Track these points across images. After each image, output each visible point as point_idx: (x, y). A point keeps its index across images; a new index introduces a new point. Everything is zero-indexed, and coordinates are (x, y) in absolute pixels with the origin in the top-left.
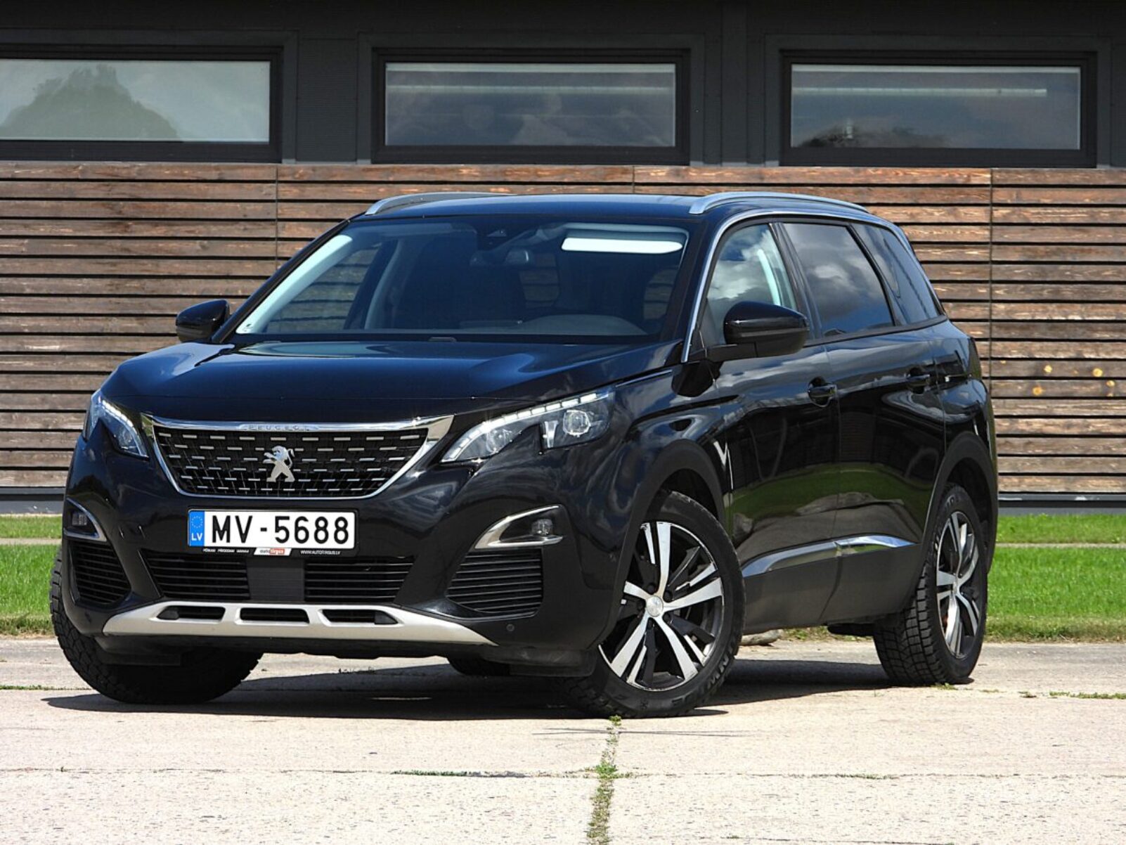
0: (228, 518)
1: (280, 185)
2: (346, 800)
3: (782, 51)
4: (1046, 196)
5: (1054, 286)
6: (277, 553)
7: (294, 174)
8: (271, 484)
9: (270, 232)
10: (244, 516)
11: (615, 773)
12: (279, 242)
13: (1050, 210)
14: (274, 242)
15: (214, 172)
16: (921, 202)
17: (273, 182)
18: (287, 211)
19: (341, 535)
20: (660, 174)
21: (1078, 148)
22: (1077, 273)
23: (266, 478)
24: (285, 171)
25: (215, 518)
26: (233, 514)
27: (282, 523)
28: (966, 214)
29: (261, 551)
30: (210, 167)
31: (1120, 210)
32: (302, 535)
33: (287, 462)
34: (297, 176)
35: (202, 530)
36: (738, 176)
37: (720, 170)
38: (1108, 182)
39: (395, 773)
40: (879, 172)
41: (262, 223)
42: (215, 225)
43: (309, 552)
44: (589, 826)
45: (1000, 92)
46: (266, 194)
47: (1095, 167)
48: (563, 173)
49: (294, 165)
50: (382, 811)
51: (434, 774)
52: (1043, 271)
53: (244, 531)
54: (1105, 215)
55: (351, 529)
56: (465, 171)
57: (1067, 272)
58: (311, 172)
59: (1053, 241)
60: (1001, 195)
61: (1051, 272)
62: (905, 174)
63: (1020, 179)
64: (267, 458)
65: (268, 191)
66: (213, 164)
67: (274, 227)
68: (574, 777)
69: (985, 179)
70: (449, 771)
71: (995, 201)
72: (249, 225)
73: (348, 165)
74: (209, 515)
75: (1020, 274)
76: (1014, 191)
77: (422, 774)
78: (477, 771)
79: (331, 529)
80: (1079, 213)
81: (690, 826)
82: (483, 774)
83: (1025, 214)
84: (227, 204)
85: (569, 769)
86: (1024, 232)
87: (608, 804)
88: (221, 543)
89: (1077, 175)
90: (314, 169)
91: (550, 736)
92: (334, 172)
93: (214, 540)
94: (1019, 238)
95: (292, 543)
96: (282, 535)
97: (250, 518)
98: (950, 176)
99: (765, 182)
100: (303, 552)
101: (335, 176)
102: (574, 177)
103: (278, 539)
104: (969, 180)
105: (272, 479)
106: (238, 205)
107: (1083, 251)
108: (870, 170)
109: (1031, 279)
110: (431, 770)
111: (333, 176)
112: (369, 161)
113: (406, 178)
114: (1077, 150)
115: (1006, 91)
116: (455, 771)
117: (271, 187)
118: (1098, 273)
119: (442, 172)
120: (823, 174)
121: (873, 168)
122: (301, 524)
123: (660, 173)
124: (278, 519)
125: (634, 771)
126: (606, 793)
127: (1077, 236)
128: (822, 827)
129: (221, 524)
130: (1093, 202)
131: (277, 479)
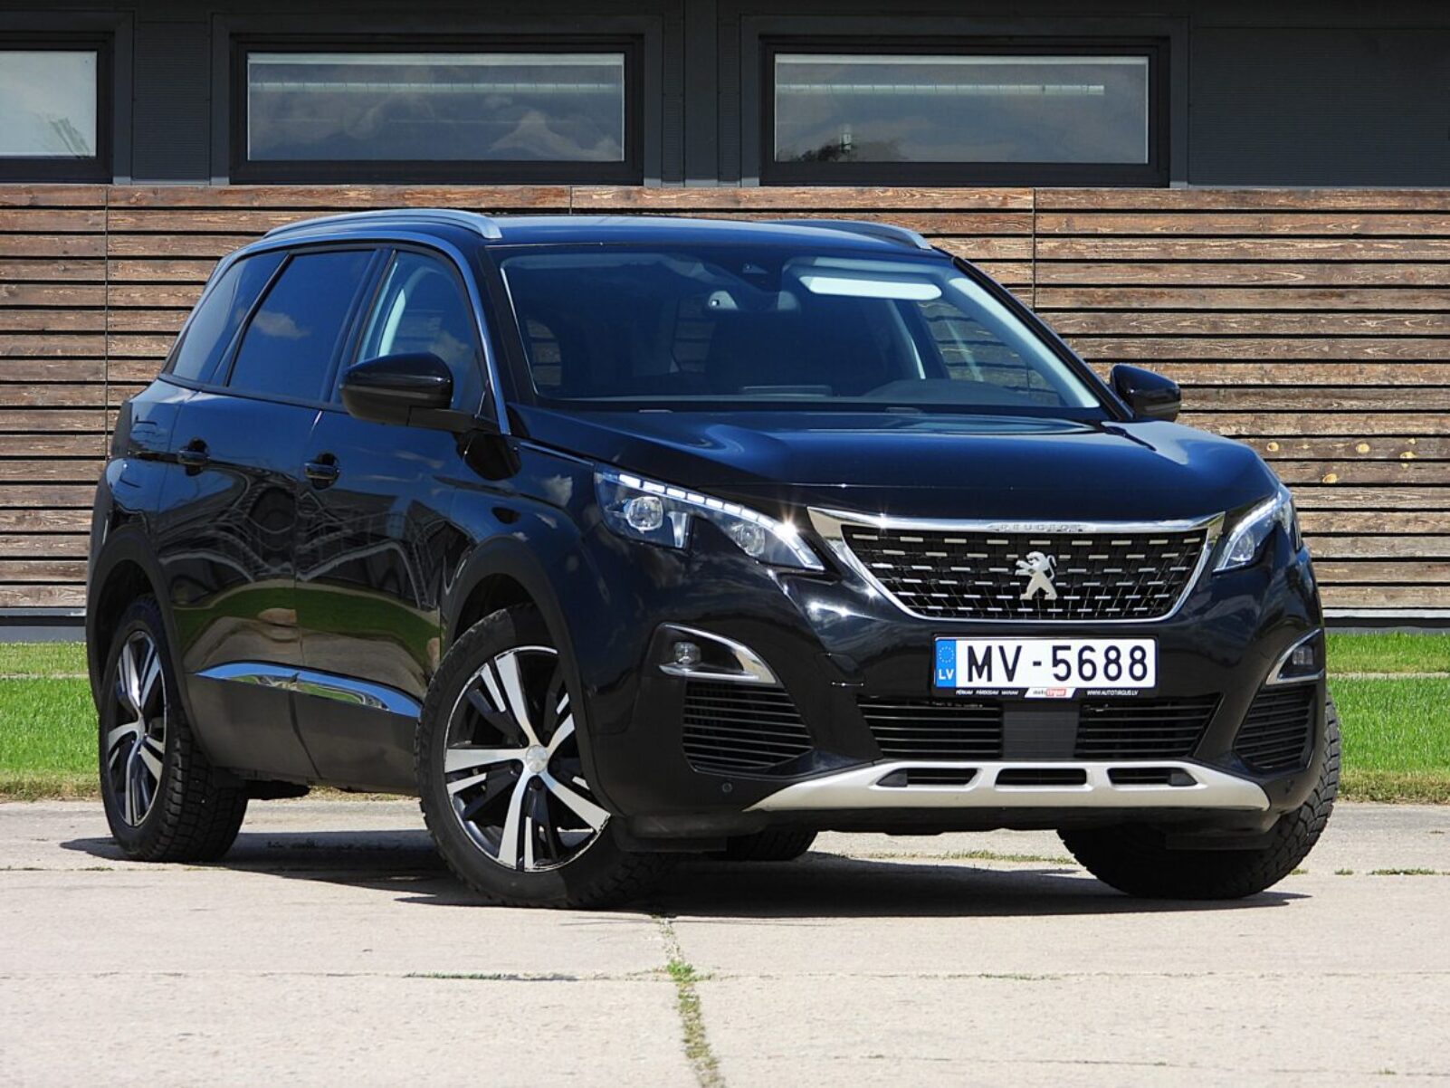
0: (989, 649)
1: (110, 211)
2: (357, 1011)
3: (761, 37)
4: (1105, 224)
5: (1115, 340)
6: (1056, 695)
7: (128, 199)
8: (1027, 603)
9: (97, 273)
10: (1010, 645)
11: (692, 975)
12: (109, 287)
13: (1110, 242)
14: (104, 287)
15: (24, 195)
16: (943, 231)
17: (102, 208)
18: (120, 245)
19: (1138, 670)
20: (605, 197)
21: (1147, 162)
22: (1145, 323)
23: (1019, 595)
24: (114, 194)
25: (971, 650)
26: (995, 643)
27: (1061, 655)
28: (1001, 248)
29: (1036, 692)
30: (19, 189)
31: (1200, 241)
32: (1087, 670)
33: (1048, 573)
34: (133, 200)
35: (953, 666)
36: (706, 200)
37: (681, 191)
38: (1184, 206)
39: (409, 976)
40: (889, 194)
41: (87, 262)
42: (26, 264)
43: (1098, 693)
44: (683, 1043)
45: (1044, 89)
46: (92, 224)
47: (1168, 186)
48: (479, 196)
49: (129, 186)
50: (408, 1026)
51: (459, 977)
52: (1102, 321)
53: (1010, 666)
54: (1181, 248)
55: (1150, 661)
56: (352, 194)
57: (1132, 323)
58: (152, 195)
59: (1115, 283)
60: (1046, 223)
61: (1112, 322)
62: (922, 195)
63: (1071, 203)
64: (1019, 568)
65: (96, 220)
66: (23, 185)
67: (104, 266)
68: (639, 980)
69: (1026, 202)
70: (479, 973)
71: (1039, 231)
72: (70, 265)
73: (200, 185)
74: (962, 645)
75: (1072, 324)
76: (1063, 218)
77: (444, 977)
78: (514, 973)
79: (1125, 661)
80: (1147, 246)
81: (814, 1042)
82: (521, 976)
83: (1078, 247)
84: (41, 237)
85: (632, 970)
86: (1076, 271)
87: (699, 1015)
88: (980, 682)
89: (1145, 197)
90: (155, 192)
91: (584, 927)
92: (182, 195)
93: (970, 679)
94: (1070, 279)
95: (1075, 682)
96: (1062, 670)
97: (1019, 649)
98: (980, 198)
99: (742, 206)
100: (1089, 693)
101: (183, 200)
102: (493, 201)
103: (1057, 677)
104: (1006, 204)
105: (1027, 596)
106: (56, 238)
107: (1153, 295)
108: (878, 191)
109: (1085, 331)
110: (454, 973)
111: (179, 201)
112: (227, 180)
113: (276, 203)
114: (1144, 165)
115: (1051, 89)
116: (486, 973)
117: (98, 215)
118: (1173, 324)
119: (321, 194)
120: (816, 196)
121: (882, 189)
122: (1087, 655)
123: (605, 195)
124: (1056, 649)
125: (717, 971)
126: (690, 1000)
127: (1147, 276)
128: (986, 1043)
129: (980, 658)
130: (1165, 232)
131: (1035, 595)
